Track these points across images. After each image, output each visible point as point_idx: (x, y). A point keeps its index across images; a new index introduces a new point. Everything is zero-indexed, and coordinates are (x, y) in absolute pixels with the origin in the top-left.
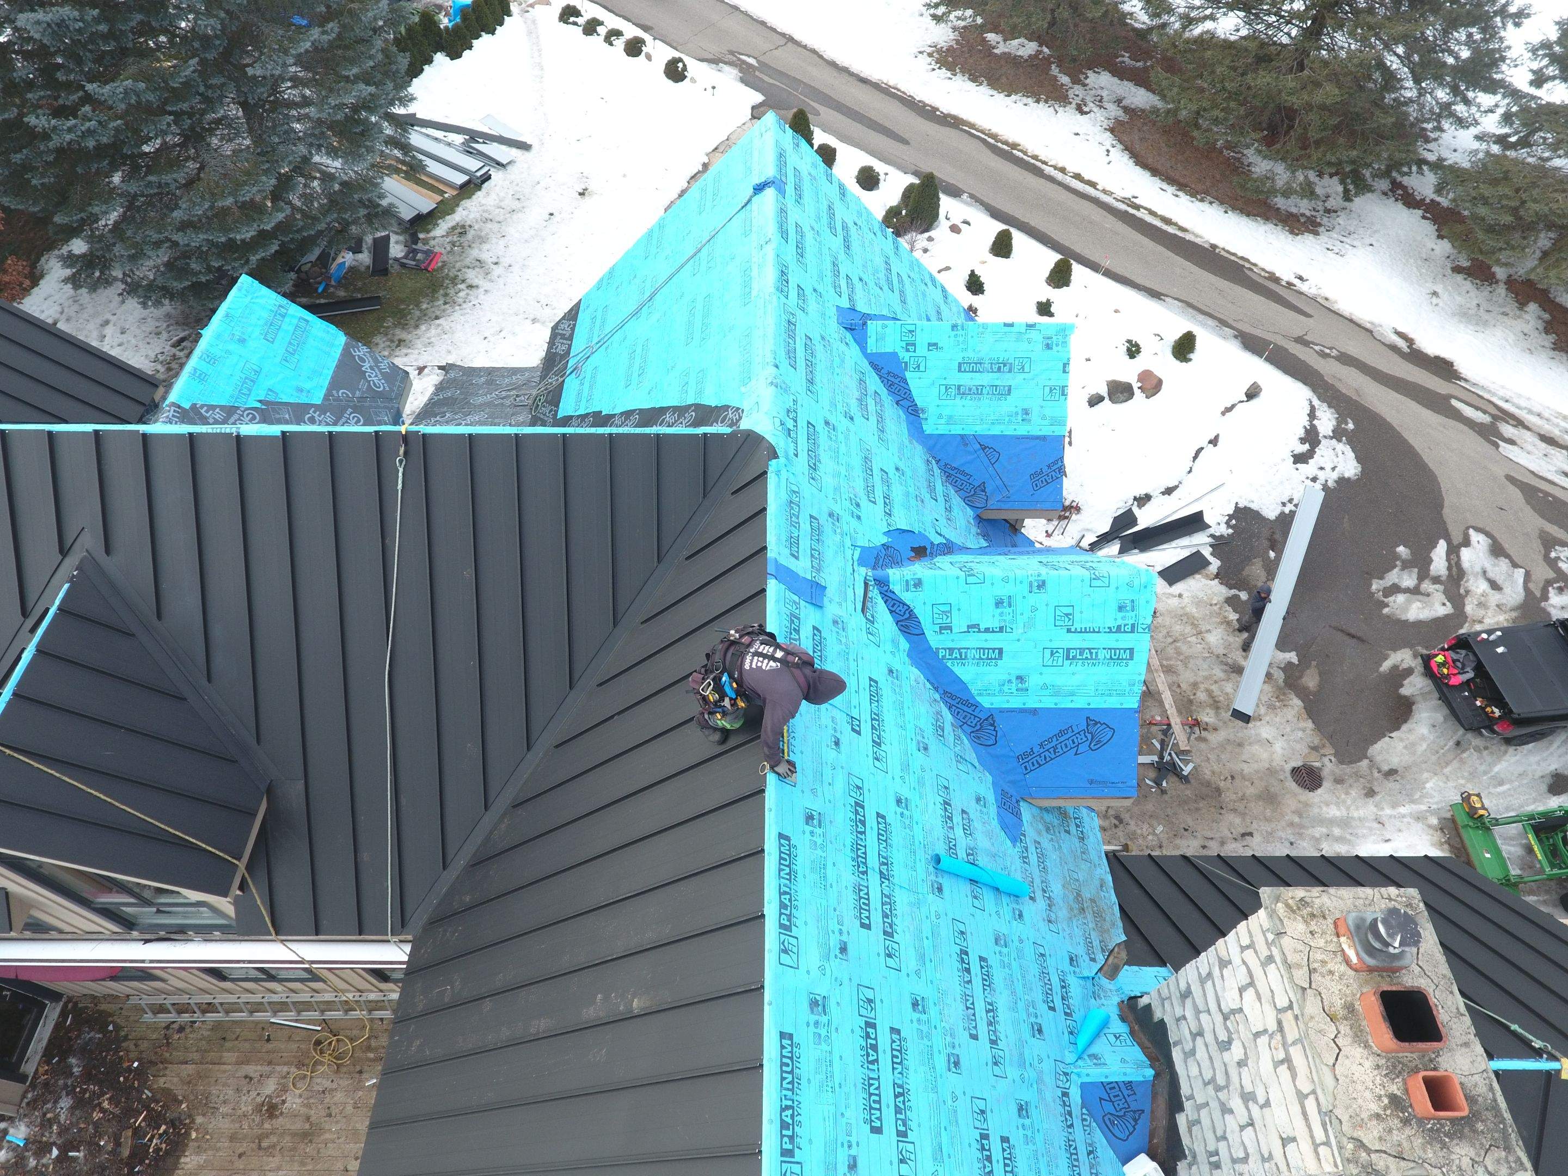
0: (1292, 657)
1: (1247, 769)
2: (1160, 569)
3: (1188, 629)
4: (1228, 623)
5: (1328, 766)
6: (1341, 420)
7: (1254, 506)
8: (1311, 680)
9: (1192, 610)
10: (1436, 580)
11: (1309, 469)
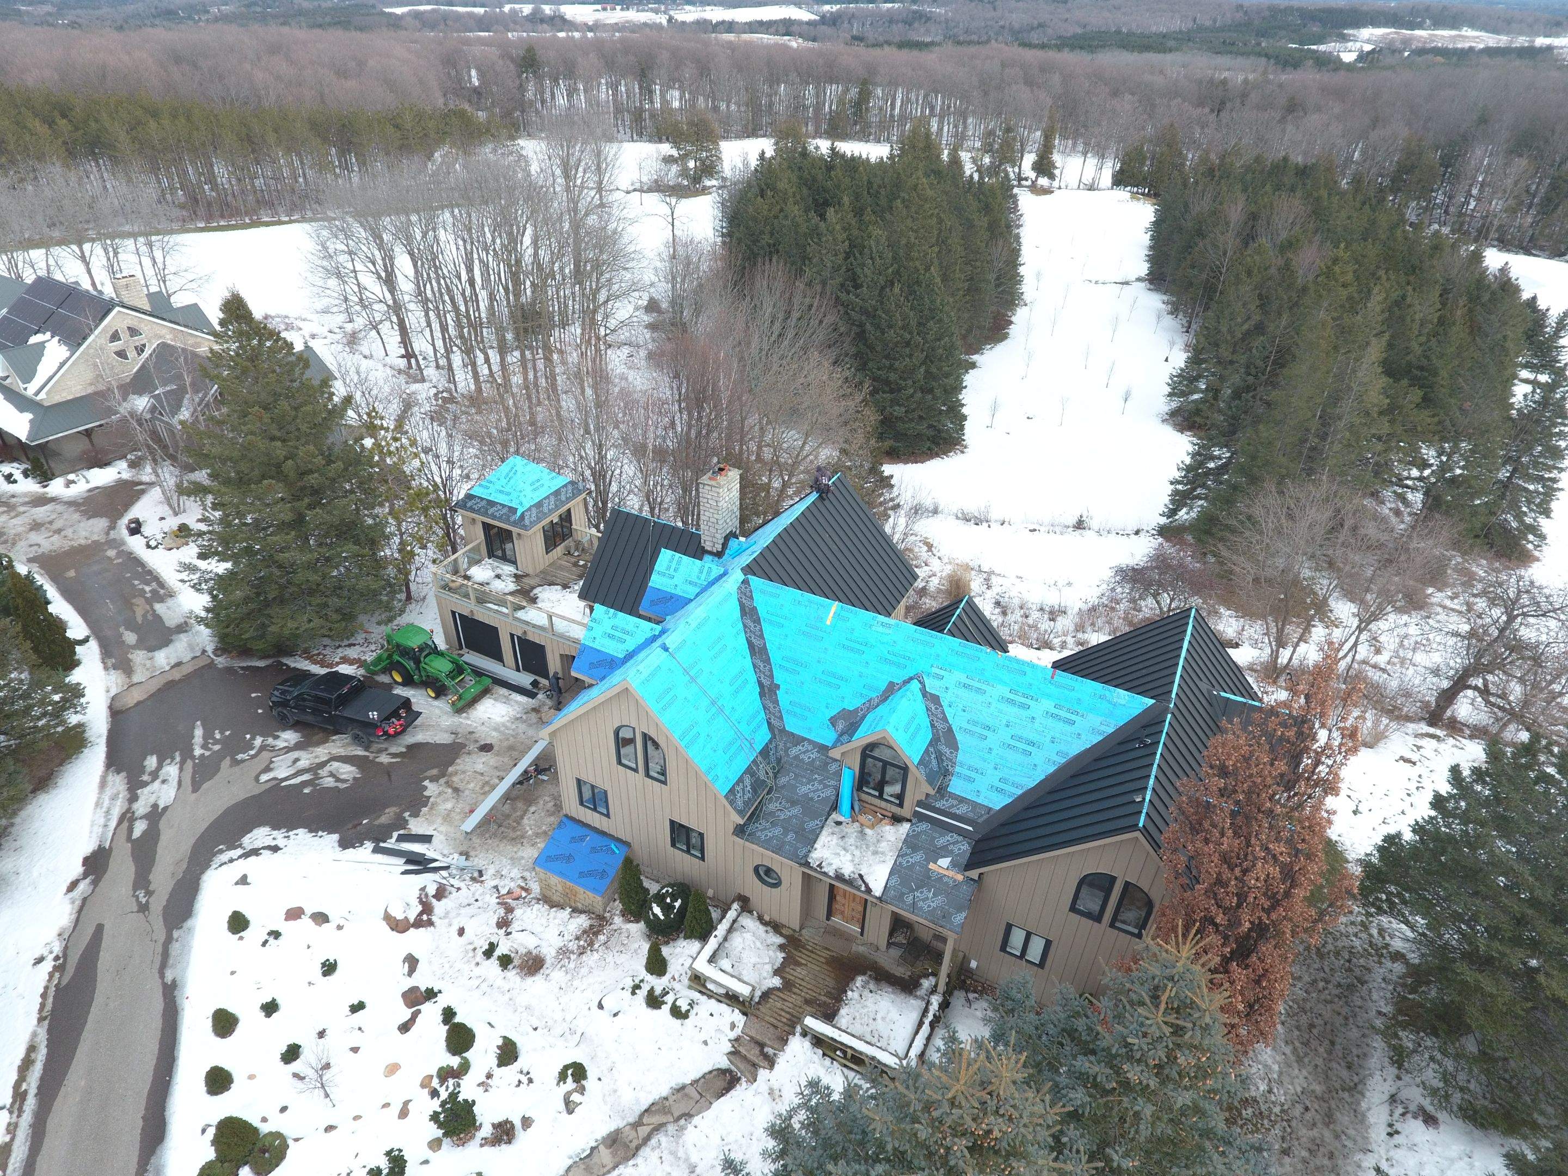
0: (426, 783)
1: (506, 760)
2: (427, 846)
3: (453, 815)
4: (431, 809)
5: (472, 747)
6: (221, 852)
7: (336, 845)
8: (435, 772)
9: (439, 820)
10: (316, 774)
11: (280, 842)
